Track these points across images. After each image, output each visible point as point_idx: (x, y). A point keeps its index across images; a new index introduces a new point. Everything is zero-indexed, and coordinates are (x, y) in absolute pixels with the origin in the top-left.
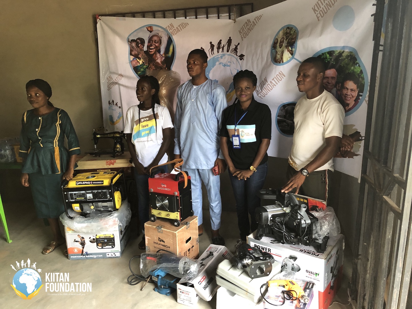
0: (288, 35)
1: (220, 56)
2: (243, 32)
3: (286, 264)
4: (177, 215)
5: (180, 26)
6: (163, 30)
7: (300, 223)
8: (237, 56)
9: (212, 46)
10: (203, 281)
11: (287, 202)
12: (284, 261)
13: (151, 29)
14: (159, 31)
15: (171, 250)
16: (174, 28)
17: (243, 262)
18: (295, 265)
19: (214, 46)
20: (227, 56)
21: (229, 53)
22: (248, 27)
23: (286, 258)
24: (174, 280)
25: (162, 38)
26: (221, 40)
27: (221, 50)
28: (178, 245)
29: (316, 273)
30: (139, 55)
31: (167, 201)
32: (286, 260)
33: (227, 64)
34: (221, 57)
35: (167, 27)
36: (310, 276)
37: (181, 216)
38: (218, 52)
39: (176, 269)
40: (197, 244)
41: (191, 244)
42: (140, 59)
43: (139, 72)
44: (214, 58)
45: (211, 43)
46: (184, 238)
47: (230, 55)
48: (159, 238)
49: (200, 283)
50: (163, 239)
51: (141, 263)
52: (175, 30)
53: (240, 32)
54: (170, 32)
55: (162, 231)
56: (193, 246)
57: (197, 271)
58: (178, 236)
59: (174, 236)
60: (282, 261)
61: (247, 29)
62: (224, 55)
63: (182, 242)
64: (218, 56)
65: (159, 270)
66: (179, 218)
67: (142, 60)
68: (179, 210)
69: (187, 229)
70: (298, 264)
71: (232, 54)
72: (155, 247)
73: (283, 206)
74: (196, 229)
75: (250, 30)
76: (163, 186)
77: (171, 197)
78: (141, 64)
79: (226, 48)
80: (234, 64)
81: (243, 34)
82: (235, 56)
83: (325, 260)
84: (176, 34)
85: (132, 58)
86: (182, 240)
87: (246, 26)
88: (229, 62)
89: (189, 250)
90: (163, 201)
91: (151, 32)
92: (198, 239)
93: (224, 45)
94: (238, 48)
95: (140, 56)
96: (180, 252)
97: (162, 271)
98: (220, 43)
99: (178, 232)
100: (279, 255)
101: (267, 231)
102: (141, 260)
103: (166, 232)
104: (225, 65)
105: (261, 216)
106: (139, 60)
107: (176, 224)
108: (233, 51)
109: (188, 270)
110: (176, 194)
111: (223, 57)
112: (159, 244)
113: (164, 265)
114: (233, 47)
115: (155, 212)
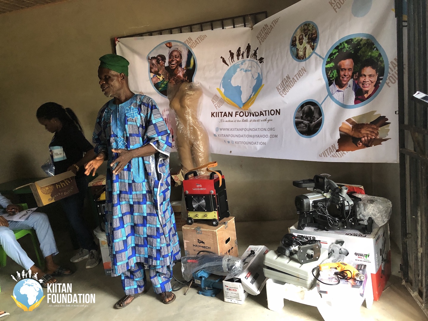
0: (306, 31)
1: (240, 63)
2: (261, 37)
3: (333, 251)
4: (214, 214)
5: (199, 39)
6: (181, 45)
7: (343, 205)
8: (257, 60)
9: (232, 55)
10: (249, 276)
11: (327, 187)
12: (331, 248)
13: (170, 44)
14: (178, 45)
15: (211, 250)
16: (192, 41)
17: (290, 249)
18: (342, 250)
19: (234, 54)
20: (247, 62)
21: (249, 59)
22: (265, 31)
23: (333, 244)
24: (218, 280)
25: (182, 52)
26: (240, 48)
27: (241, 57)
28: (219, 245)
29: (366, 255)
30: (159, 71)
31: (204, 201)
32: (332, 246)
33: (248, 69)
34: (242, 64)
35: (185, 41)
36: (360, 259)
37: (219, 215)
38: (238, 59)
39: (220, 267)
40: (236, 246)
41: (230, 245)
42: (160, 75)
43: (160, 89)
44: (234, 65)
45: (230, 51)
46: (224, 238)
47: (250, 60)
48: (198, 240)
49: (246, 277)
50: (202, 241)
51: (182, 267)
52: (193, 44)
53: (258, 37)
54: (189, 46)
55: (201, 231)
56: (232, 248)
57: (242, 267)
58: (218, 234)
59: (214, 235)
60: (328, 248)
61: (264, 33)
62: (244, 61)
63: (222, 242)
64: (239, 63)
65: (202, 271)
66: (217, 218)
67: (162, 76)
68: (217, 209)
69: (225, 228)
70: (345, 248)
71: (252, 59)
72: (194, 250)
73: (323, 192)
74: (234, 231)
75: (267, 34)
76: (198, 186)
77: (207, 197)
78: (161, 80)
79: (245, 55)
80: (255, 68)
81: (260, 39)
82: (255, 60)
83: (374, 239)
84: (195, 47)
85: (152, 75)
86: (222, 239)
87: (263, 31)
88: (249, 67)
89: (229, 251)
90: (199, 201)
91: (170, 47)
92: (237, 241)
93: (243, 52)
94: (257, 52)
95: (160, 73)
96: (221, 253)
97: (205, 272)
98: (239, 50)
99: (218, 231)
100: (324, 242)
101: (309, 220)
102: (182, 264)
103: (206, 232)
104: (246, 71)
105: (302, 203)
106: (159, 77)
107: (214, 223)
108: (253, 56)
109: (232, 266)
110: (213, 192)
111: (244, 63)
112: (198, 246)
113: (207, 265)
114: (252, 52)
115: (191, 215)
